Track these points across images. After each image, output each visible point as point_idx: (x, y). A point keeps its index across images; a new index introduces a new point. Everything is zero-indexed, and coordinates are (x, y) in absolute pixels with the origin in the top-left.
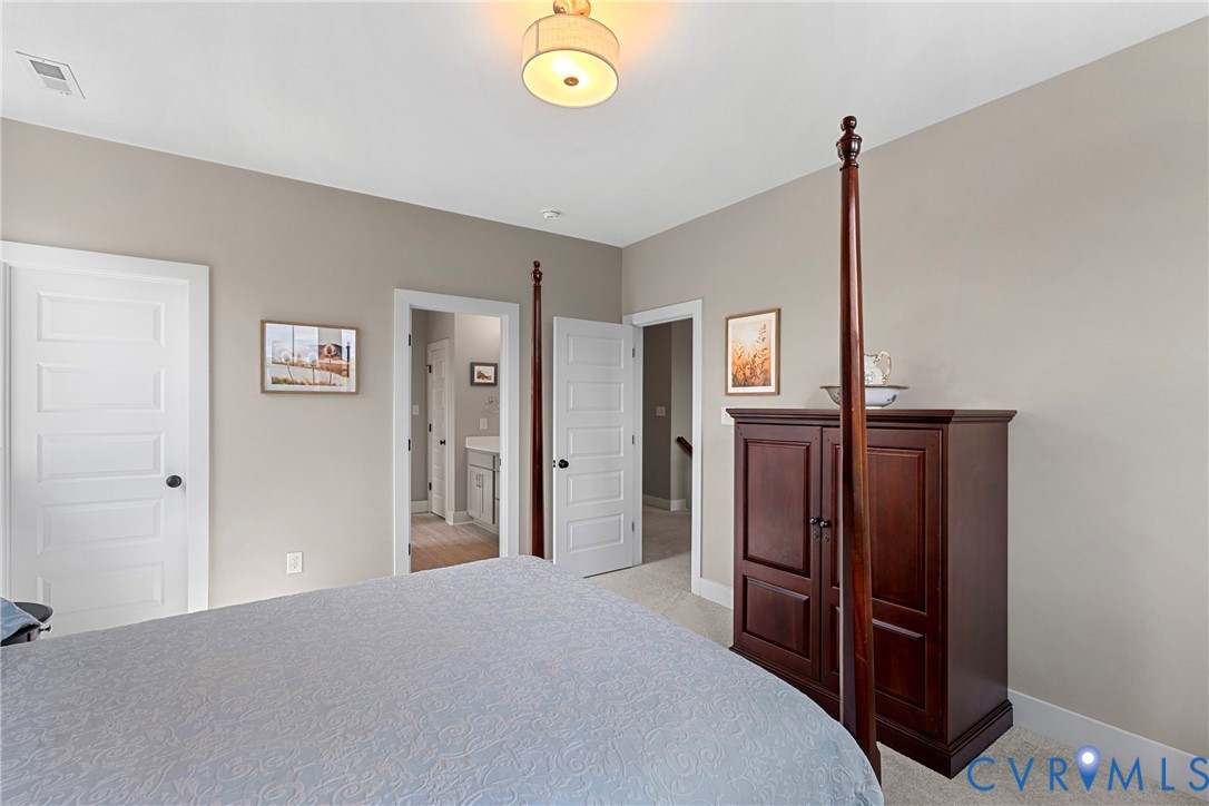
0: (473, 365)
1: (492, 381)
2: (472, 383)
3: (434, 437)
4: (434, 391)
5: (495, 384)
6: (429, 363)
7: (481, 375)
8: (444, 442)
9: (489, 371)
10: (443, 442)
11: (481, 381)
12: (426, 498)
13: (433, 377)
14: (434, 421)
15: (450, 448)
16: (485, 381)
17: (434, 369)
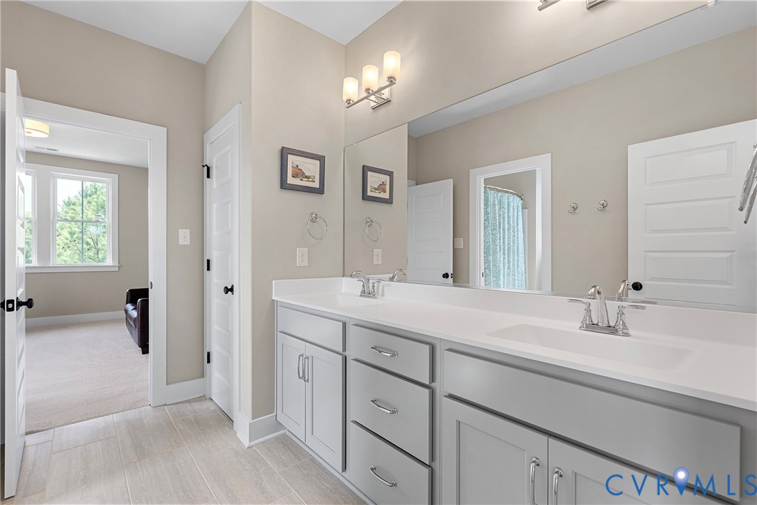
0: (284, 153)
1: (316, 185)
2: (284, 185)
3: (215, 281)
4: (215, 206)
5: (320, 191)
6: (207, 162)
7: (298, 173)
8: (231, 290)
9: (311, 167)
10: (229, 290)
11: (297, 182)
12: (203, 376)
13: (213, 184)
14: (214, 255)
15: (243, 300)
16: (305, 183)
17: (214, 172)
